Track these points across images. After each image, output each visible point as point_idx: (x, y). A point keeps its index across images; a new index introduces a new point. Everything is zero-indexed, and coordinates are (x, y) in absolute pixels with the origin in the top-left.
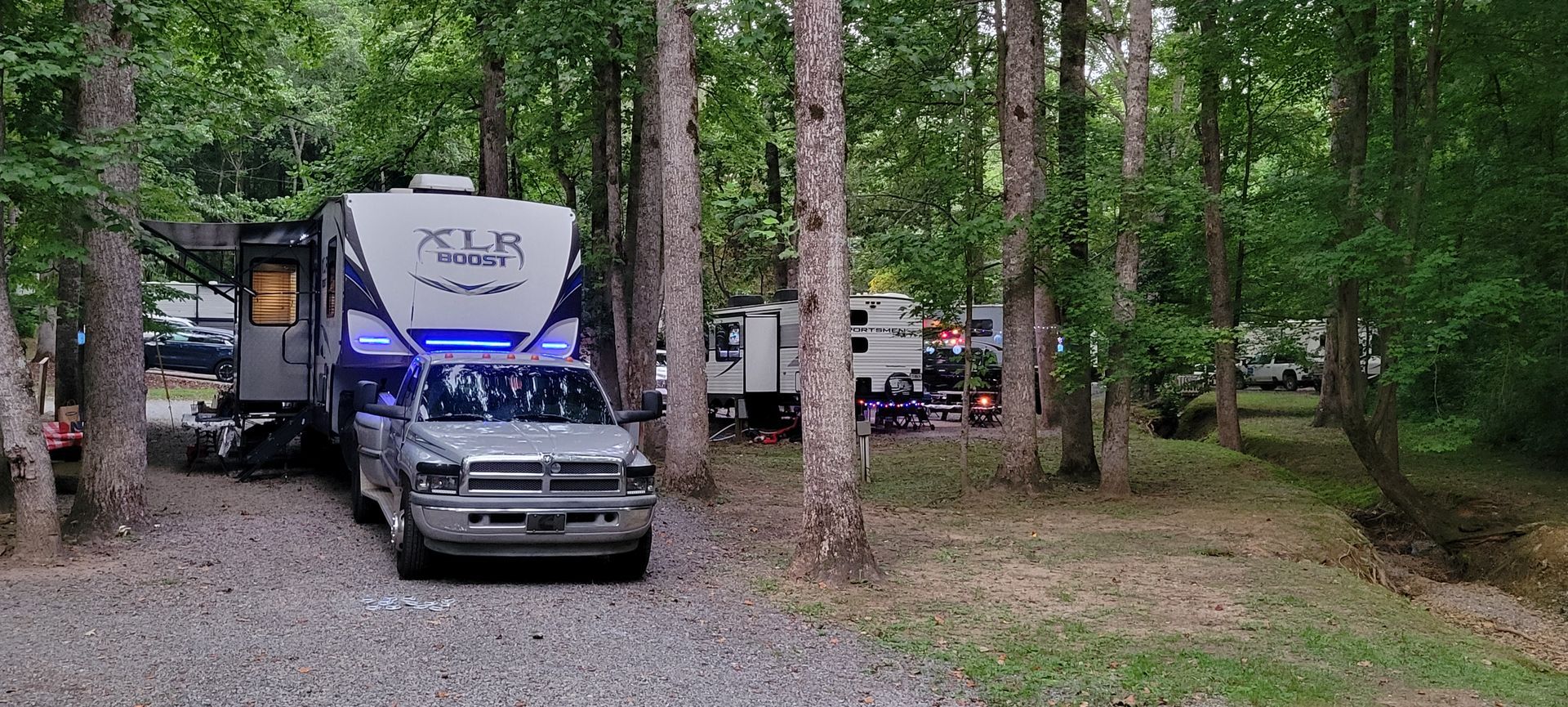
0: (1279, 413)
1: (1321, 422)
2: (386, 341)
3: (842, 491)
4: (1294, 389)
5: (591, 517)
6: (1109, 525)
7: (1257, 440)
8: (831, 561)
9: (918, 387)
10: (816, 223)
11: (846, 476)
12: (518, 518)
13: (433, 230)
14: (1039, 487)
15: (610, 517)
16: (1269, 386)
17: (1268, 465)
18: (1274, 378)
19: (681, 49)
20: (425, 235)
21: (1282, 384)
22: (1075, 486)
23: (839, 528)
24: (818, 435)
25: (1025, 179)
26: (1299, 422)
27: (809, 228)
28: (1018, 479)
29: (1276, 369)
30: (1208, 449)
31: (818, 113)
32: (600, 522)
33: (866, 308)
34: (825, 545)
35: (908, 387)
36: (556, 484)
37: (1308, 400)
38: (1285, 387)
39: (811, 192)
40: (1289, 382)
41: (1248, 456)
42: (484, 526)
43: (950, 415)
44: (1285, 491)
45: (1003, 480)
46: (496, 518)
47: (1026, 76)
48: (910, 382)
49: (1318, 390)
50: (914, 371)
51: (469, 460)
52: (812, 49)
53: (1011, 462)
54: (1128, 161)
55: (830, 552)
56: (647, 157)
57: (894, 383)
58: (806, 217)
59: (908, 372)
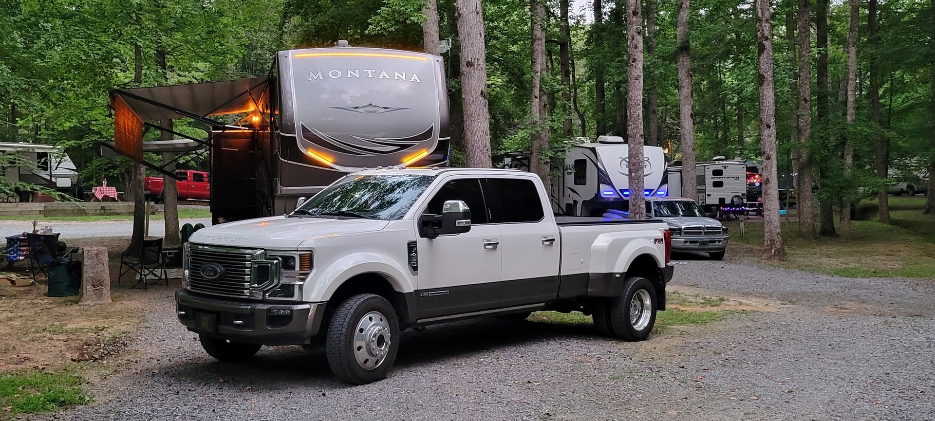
0: (906, 208)
1: (927, 212)
2: (612, 193)
3: (777, 235)
4: (913, 195)
5: (714, 242)
6: (848, 249)
7: (897, 220)
8: (775, 255)
9: (745, 201)
10: (768, 158)
11: (779, 230)
12: (696, 242)
13: (624, 157)
14: (815, 238)
15: (719, 242)
16: (899, 194)
17: (904, 230)
18: (902, 189)
19: (688, 89)
20: (621, 159)
21: (906, 192)
22: (828, 238)
23: (777, 245)
24: (770, 219)
25: (808, 125)
26: (917, 212)
27: (766, 159)
28: (807, 235)
29: (903, 185)
30: (874, 223)
31: (769, 126)
32: (717, 243)
33: (723, 169)
34: (773, 250)
35: (741, 201)
36: (706, 233)
37: (921, 201)
38: (908, 194)
39: (767, 149)
40: (911, 191)
41: (895, 227)
42: (688, 244)
43: (750, 213)
44: (912, 238)
45: (801, 236)
46: (691, 242)
47: (808, 87)
48: (742, 199)
49: (926, 195)
50: (743, 194)
51: (683, 227)
52: (767, 108)
53: (804, 230)
54: (849, 118)
55: (775, 252)
56: (651, 117)
57: (735, 200)
58: (765, 156)
59: (741, 195)
